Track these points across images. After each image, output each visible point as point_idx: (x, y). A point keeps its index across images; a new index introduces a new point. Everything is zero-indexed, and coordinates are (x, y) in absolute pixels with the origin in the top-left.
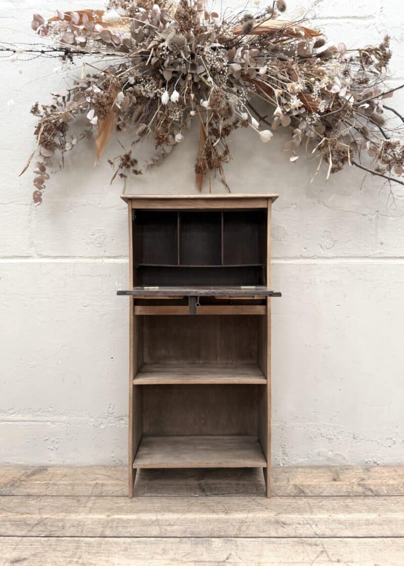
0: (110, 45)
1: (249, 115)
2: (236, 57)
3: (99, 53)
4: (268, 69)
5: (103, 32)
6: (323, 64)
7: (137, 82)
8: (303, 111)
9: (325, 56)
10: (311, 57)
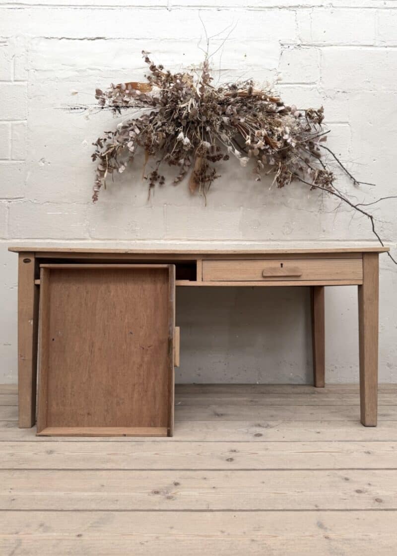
0: (145, 102)
1: (233, 148)
2: (227, 111)
3: (137, 106)
4: (245, 119)
5: (141, 95)
6: (280, 117)
7: (163, 124)
8: (268, 147)
9: (282, 113)
10: (274, 112)
